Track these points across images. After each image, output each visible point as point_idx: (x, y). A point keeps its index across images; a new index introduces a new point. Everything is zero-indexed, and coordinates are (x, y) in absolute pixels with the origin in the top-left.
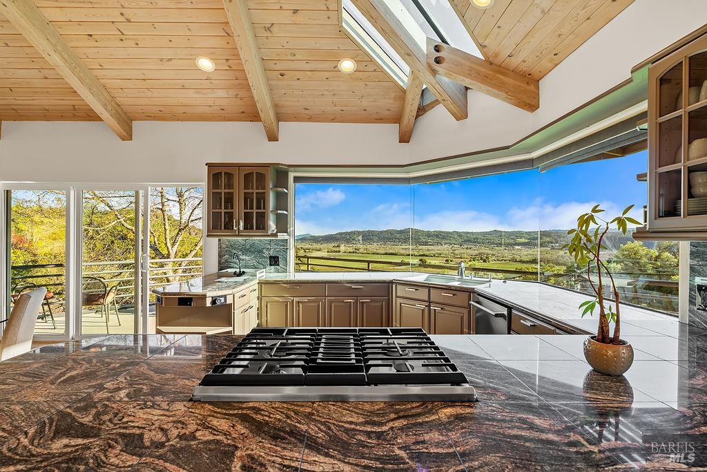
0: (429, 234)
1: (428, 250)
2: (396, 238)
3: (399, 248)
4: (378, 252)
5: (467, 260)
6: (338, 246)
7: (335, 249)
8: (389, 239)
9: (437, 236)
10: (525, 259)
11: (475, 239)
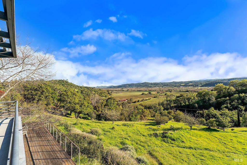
0: (152, 84)
1: (152, 89)
2: (141, 86)
3: (142, 89)
4: (135, 90)
5: (165, 92)
6: (122, 89)
7: (121, 90)
8: (139, 86)
9: (154, 84)
10: (184, 91)
11: (167, 85)
